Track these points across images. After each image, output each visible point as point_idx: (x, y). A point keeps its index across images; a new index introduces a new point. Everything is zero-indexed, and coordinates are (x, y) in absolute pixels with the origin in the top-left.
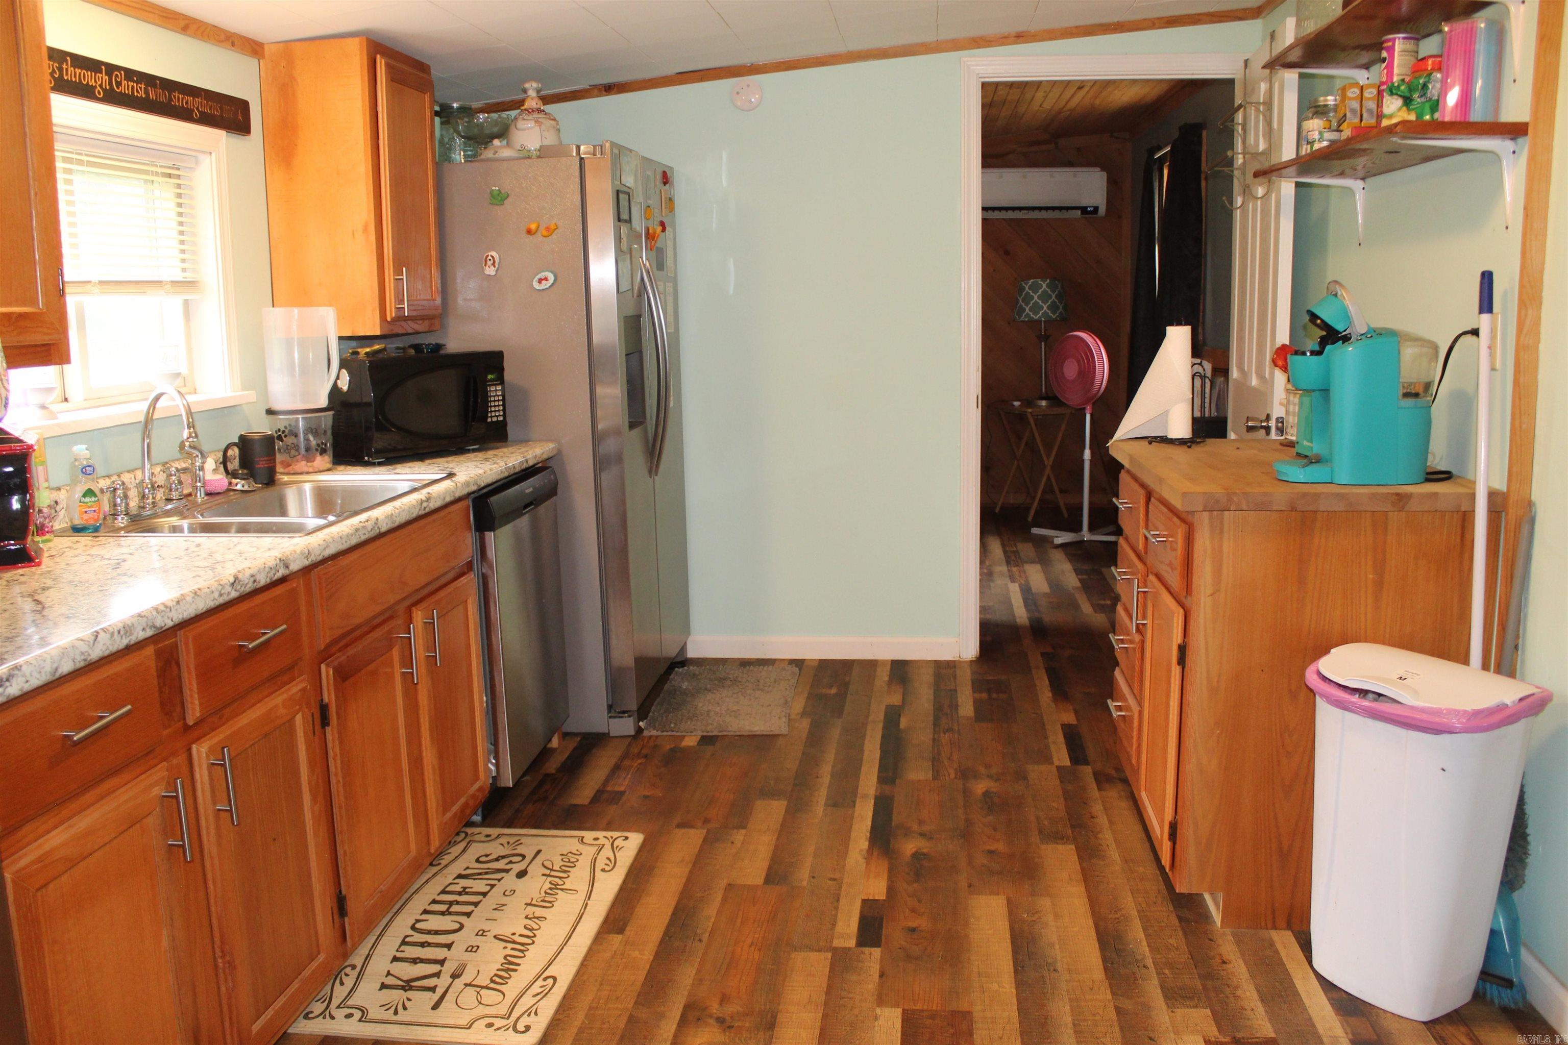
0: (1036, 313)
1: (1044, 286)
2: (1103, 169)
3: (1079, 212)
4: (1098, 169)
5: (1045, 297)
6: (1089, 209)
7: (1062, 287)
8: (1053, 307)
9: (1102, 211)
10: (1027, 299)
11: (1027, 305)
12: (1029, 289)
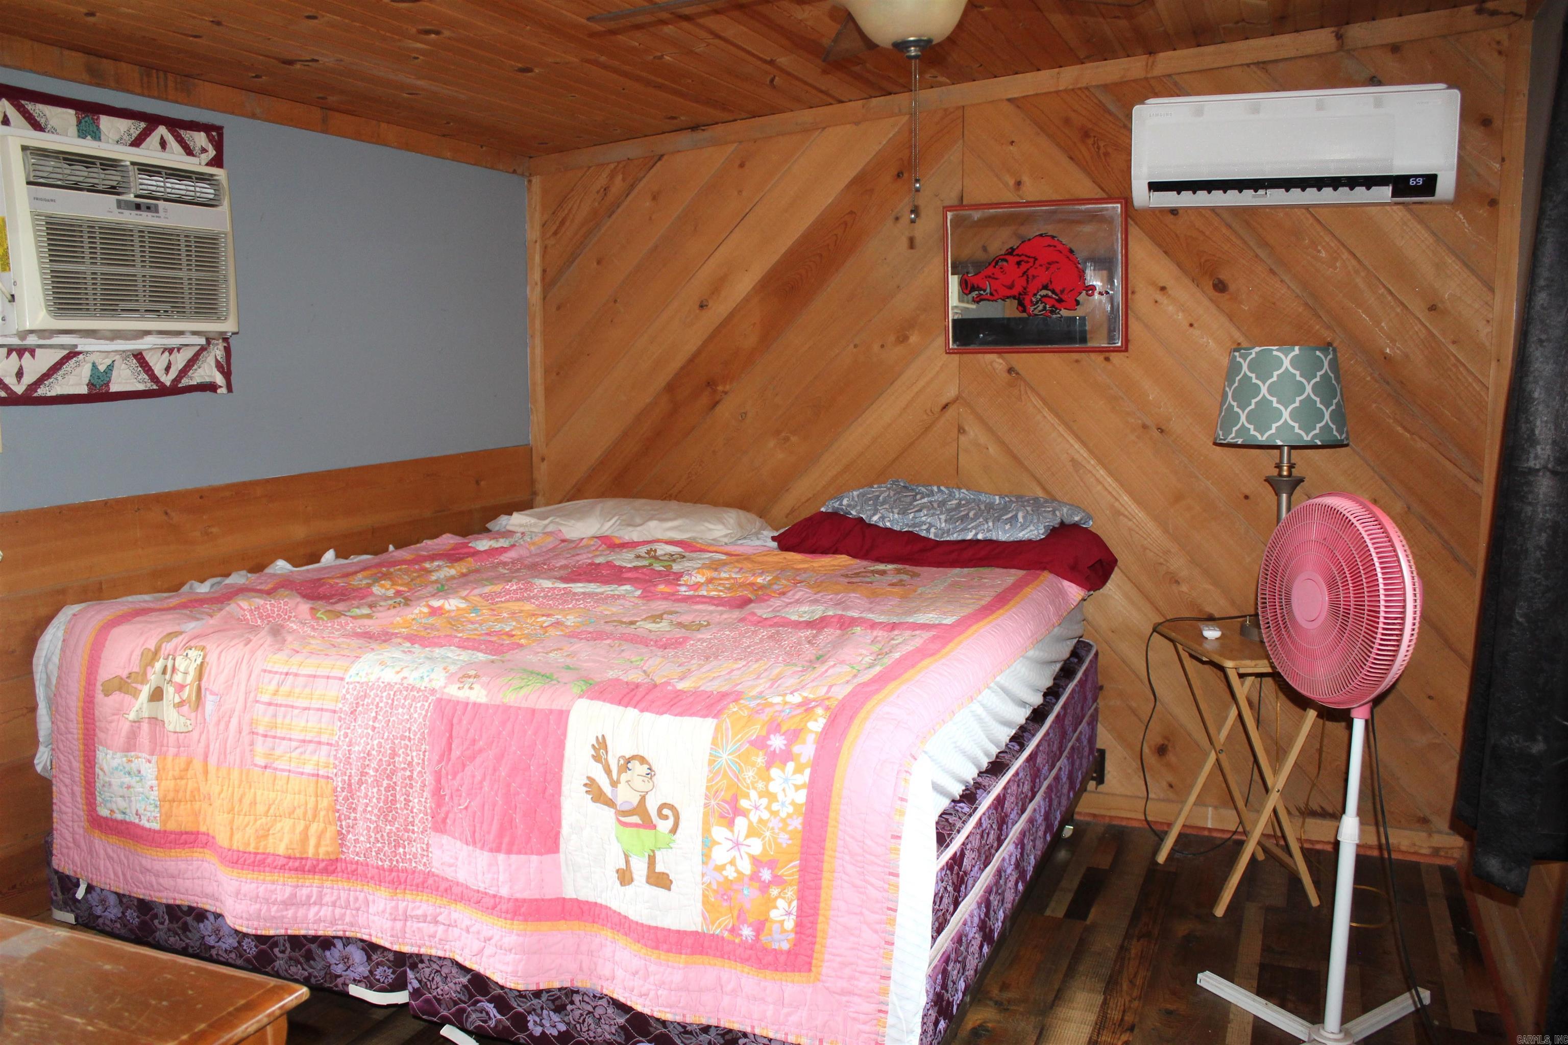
0: (1262, 429)
1: (1287, 363)
2: (1451, 84)
3: (1387, 191)
4: (1443, 86)
5: (1292, 388)
6: (1412, 182)
7: (1334, 364)
8: (1308, 415)
9: (1446, 187)
10: (1246, 392)
11: (1243, 407)
12: (1250, 368)
